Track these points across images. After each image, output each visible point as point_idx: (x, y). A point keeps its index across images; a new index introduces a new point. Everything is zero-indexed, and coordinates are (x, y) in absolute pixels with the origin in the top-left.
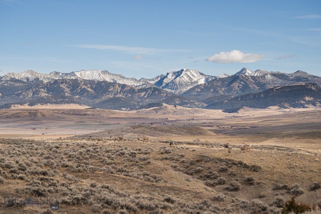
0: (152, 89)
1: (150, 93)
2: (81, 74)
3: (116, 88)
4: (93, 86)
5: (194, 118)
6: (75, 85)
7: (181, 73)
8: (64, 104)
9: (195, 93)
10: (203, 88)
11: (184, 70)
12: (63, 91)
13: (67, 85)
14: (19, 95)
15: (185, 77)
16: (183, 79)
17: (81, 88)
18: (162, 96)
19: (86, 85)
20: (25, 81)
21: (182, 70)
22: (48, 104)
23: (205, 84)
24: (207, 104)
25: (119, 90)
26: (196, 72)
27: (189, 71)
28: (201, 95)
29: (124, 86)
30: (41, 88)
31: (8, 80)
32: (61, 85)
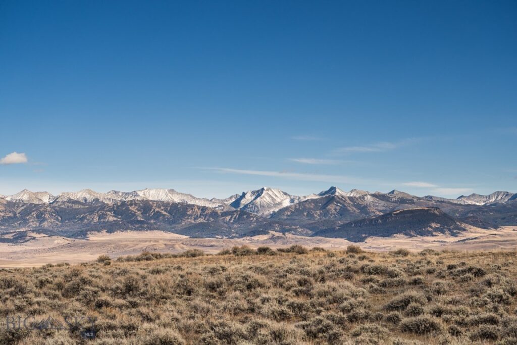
0: (239, 213)
1: (236, 217)
2: (144, 194)
3: (195, 211)
4: (167, 209)
6: (146, 206)
7: (262, 193)
8: (147, 231)
9: (285, 217)
10: (293, 211)
11: (265, 188)
12: (134, 214)
14: (82, 219)
15: (267, 197)
16: (265, 200)
17: (154, 211)
18: (252, 221)
19: (159, 207)
20: (84, 202)
21: (263, 189)
22: (129, 231)
23: (292, 206)
25: (199, 214)
26: (279, 192)
27: (271, 190)
29: (204, 209)
30: (107, 211)
31: (65, 202)
32: (131, 208)
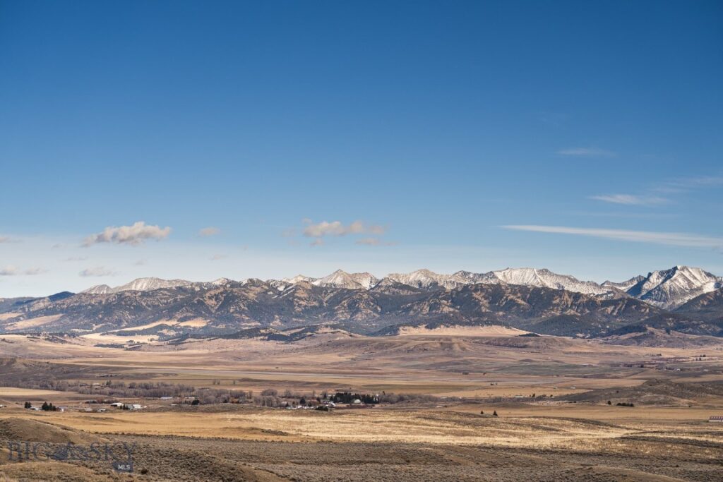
0: (626, 302)
1: (621, 307)
2: (504, 276)
3: (565, 299)
4: (526, 296)
5: (706, 355)
6: (496, 293)
7: (674, 273)
8: (482, 326)
9: (699, 308)
10: (712, 299)
11: (679, 267)
12: (477, 304)
13: (483, 294)
14: (408, 310)
15: (680, 280)
16: (678, 284)
17: (506, 299)
18: (643, 313)
19: (514, 293)
20: (417, 287)
21: (675, 268)
22: (457, 326)
23: (716, 292)
24: (720, 327)
25: (569, 303)
26: (700, 272)
27: (687, 270)
28: (710, 311)
29: (577, 296)
30: (442, 299)
31: (390, 286)
32: (475, 295)
